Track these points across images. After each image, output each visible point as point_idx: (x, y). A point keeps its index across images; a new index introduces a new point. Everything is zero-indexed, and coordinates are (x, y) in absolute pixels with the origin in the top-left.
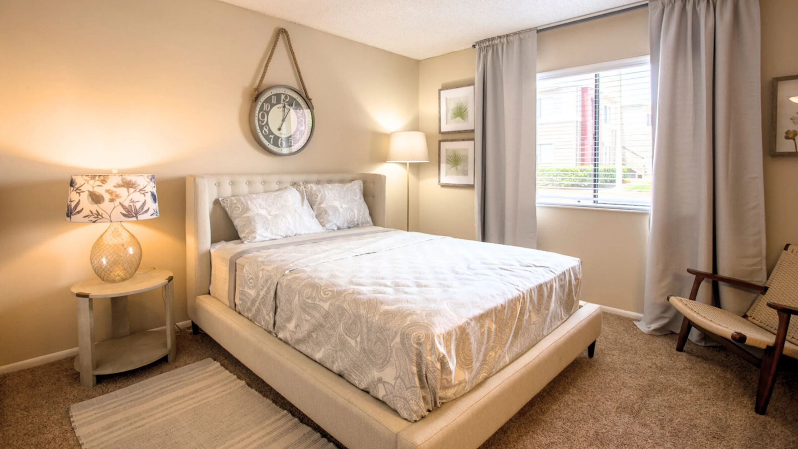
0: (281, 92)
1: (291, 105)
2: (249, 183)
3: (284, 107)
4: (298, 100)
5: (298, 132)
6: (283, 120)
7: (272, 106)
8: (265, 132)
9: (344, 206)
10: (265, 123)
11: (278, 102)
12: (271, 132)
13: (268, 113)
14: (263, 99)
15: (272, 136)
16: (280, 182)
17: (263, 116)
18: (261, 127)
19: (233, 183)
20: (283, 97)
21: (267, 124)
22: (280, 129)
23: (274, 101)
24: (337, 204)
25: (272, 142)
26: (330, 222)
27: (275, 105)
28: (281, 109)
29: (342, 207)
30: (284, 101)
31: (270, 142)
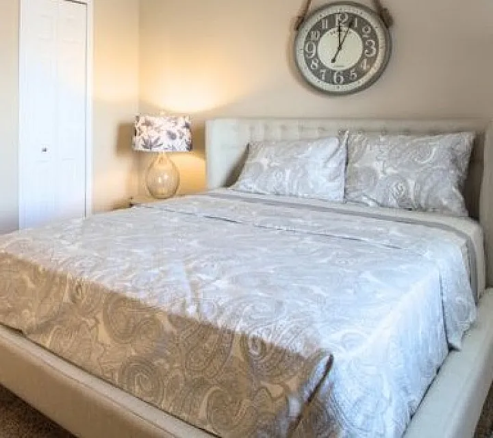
0: (335, 11)
1: (350, 25)
2: (284, 128)
3: (340, 30)
4: (362, 16)
5: (365, 61)
6: (340, 48)
7: (323, 32)
8: (314, 66)
9: (389, 171)
10: (313, 55)
11: (331, 25)
12: (322, 66)
13: (317, 43)
14: (309, 26)
15: (324, 71)
16: (322, 129)
17: (310, 48)
18: (308, 62)
19: (266, 128)
20: (338, 18)
21: (317, 55)
22: (334, 61)
23: (325, 25)
24: (377, 166)
25: (323, 78)
26: (357, 190)
27: (327, 30)
28: (336, 35)
29: (384, 172)
30: (340, 22)
31: (320, 78)
